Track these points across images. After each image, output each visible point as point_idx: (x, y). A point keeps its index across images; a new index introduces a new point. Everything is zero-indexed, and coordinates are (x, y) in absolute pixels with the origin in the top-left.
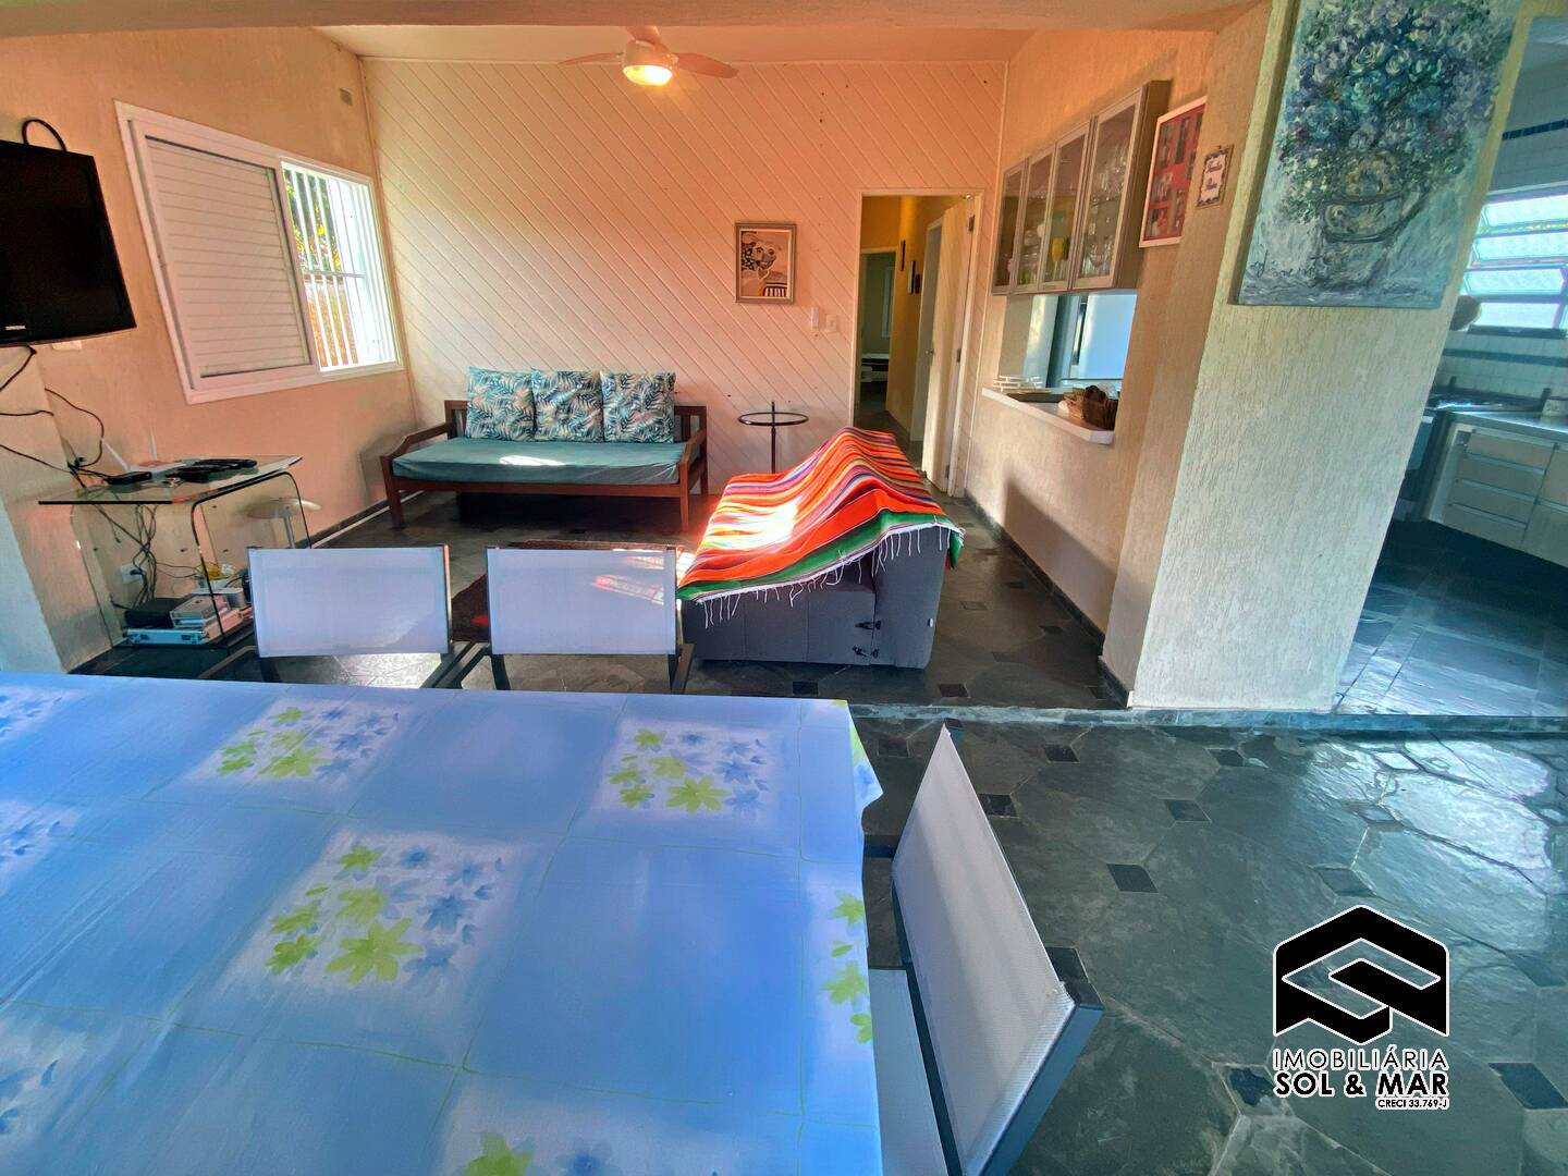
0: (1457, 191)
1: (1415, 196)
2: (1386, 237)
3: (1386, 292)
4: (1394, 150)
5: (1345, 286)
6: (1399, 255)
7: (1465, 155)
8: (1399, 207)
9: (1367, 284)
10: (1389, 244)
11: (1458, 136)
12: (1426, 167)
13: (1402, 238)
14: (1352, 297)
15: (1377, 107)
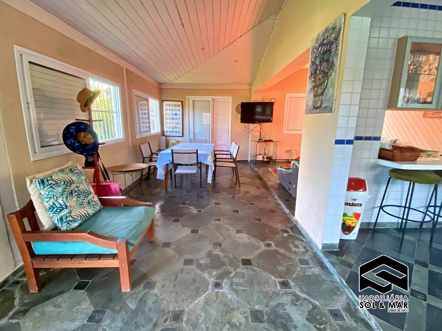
0: (333, 77)
1: (326, 81)
2: (322, 94)
3: (323, 109)
4: (323, 71)
5: (317, 108)
6: (324, 98)
7: (334, 66)
8: (324, 85)
9: (320, 107)
10: (323, 96)
11: (332, 62)
12: (327, 73)
13: (325, 93)
14: (318, 111)
15: (320, 62)
